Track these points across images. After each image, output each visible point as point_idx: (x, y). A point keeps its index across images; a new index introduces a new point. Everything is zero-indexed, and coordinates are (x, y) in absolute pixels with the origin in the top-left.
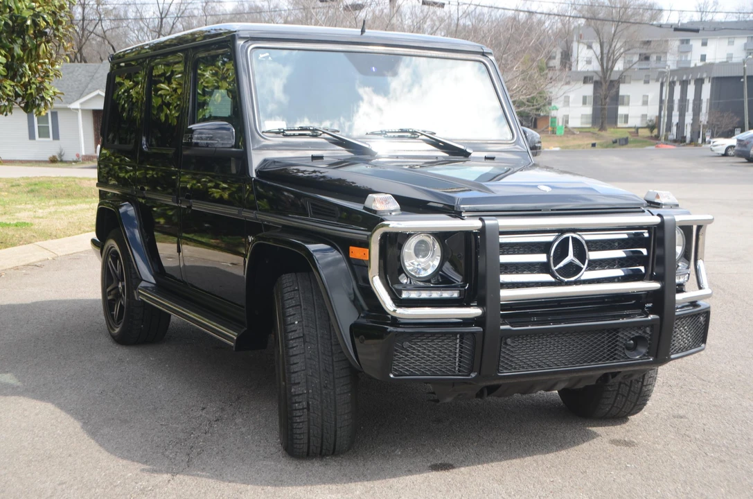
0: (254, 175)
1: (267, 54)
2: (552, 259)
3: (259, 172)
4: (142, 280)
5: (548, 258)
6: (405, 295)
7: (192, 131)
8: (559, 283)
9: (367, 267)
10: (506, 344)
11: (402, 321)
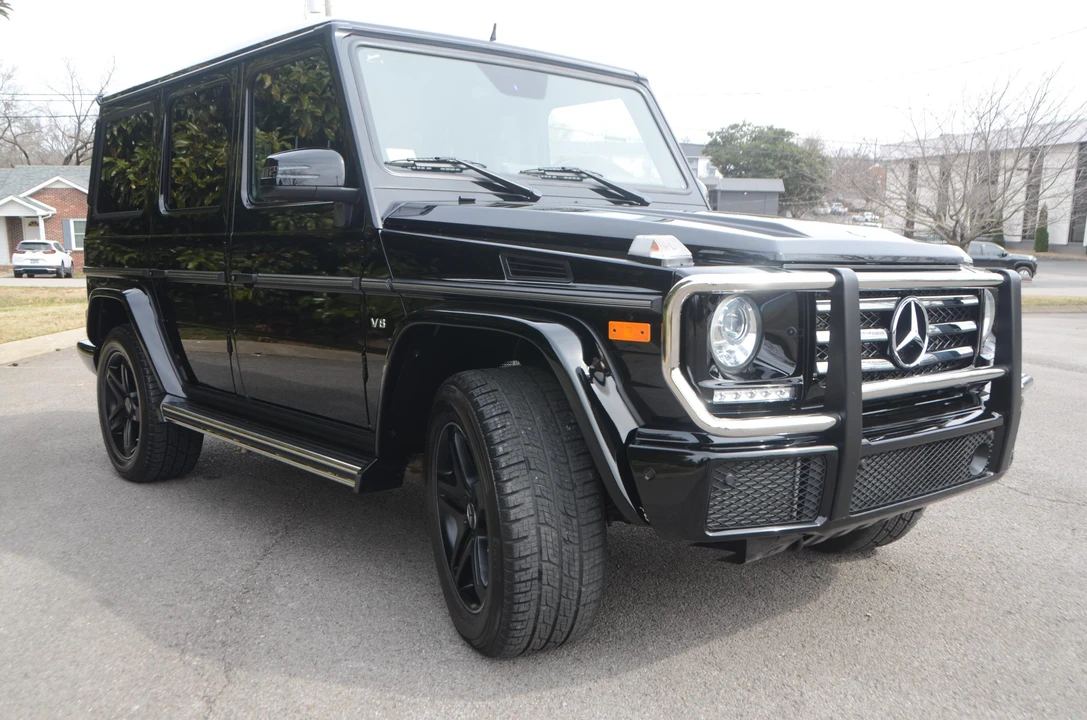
0: (380, 225)
1: (377, 56)
2: (894, 336)
3: (388, 222)
4: (166, 393)
5: (890, 335)
6: (717, 398)
7: (275, 162)
8: (899, 373)
9: (660, 355)
10: (861, 468)
11: (716, 440)
